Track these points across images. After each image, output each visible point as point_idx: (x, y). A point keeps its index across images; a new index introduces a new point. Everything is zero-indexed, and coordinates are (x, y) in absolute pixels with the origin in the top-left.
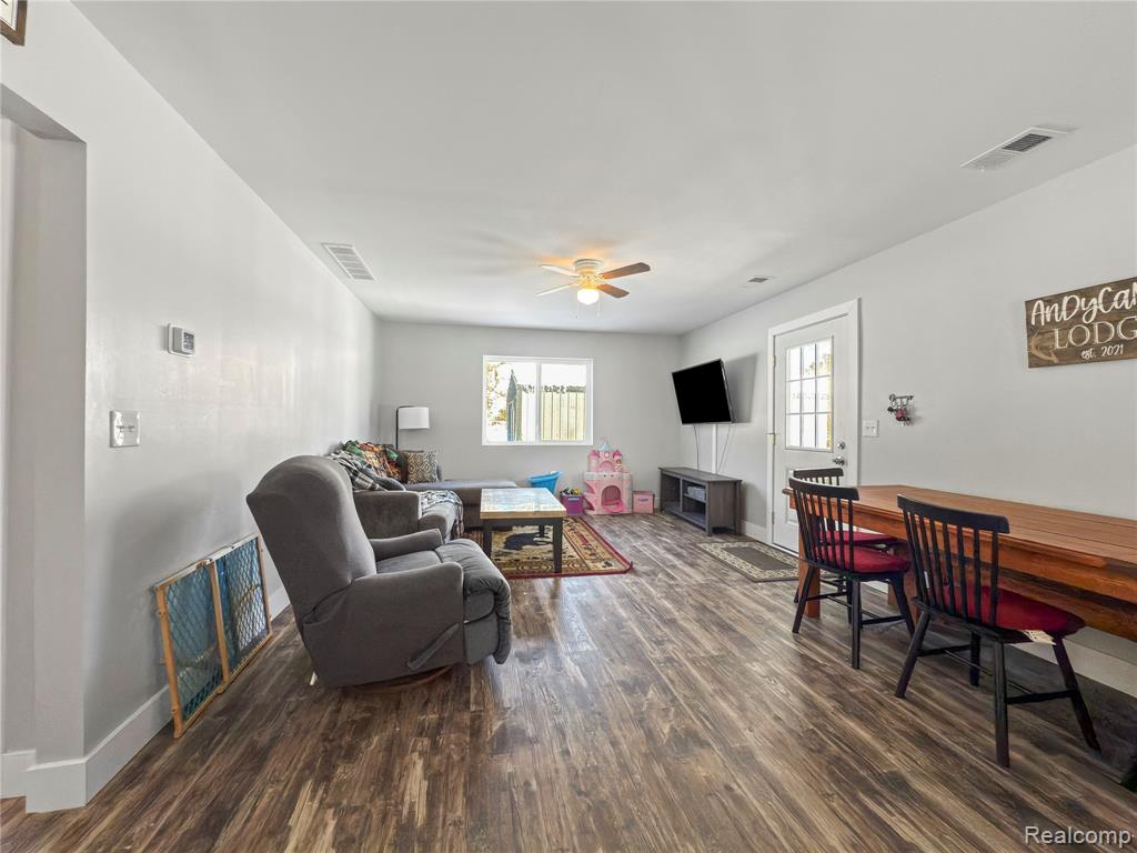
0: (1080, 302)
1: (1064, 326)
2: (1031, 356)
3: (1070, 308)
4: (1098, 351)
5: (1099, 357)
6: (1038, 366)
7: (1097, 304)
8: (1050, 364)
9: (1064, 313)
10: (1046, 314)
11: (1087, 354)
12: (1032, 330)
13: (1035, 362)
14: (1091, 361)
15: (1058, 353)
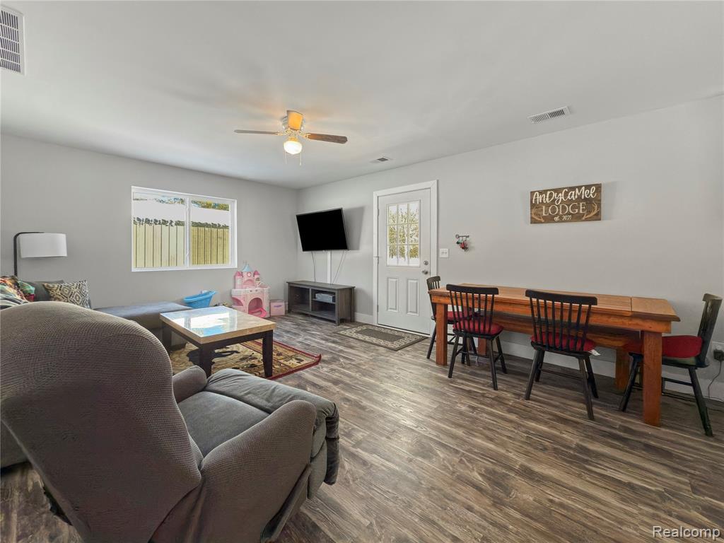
0: (555, 195)
1: (548, 205)
2: (532, 218)
3: (550, 197)
4: (561, 217)
5: (561, 221)
6: (535, 223)
7: (561, 196)
8: (541, 222)
9: (547, 199)
10: (539, 198)
11: (556, 219)
12: (533, 206)
13: (533, 221)
14: (558, 222)
15: (544, 217)
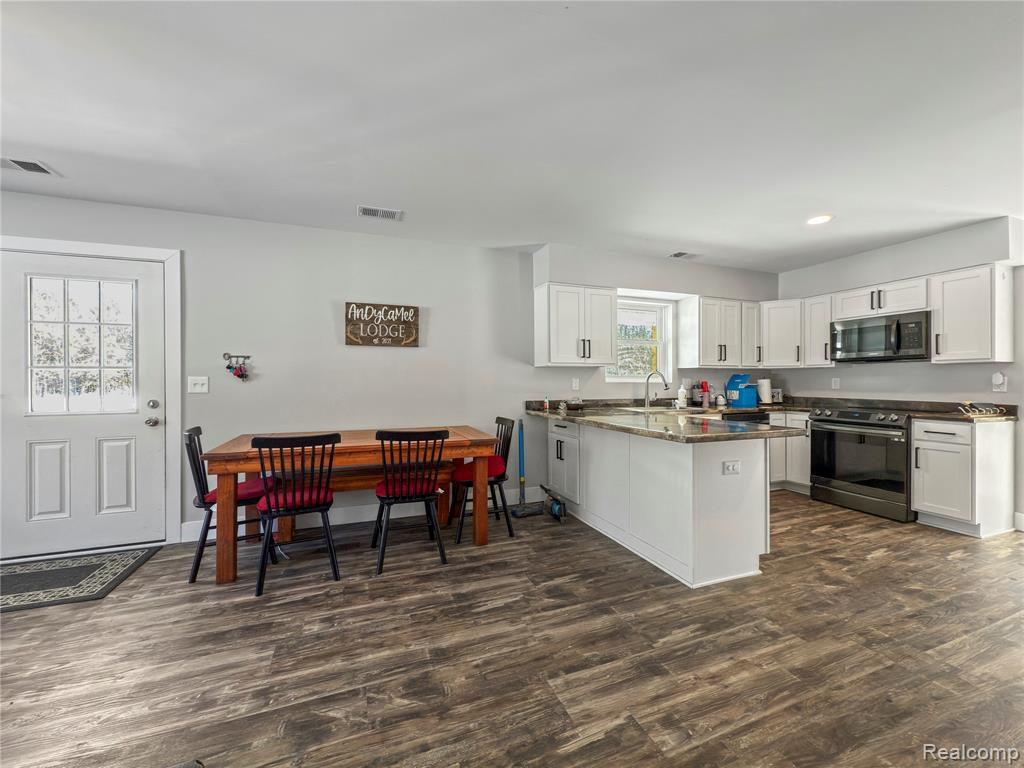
0: (374, 311)
1: (366, 323)
2: (347, 337)
3: (369, 314)
4: (380, 340)
5: (380, 344)
6: (351, 344)
7: (381, 314)
8: (358, 344)
9: (366, 315)
10: (357, 313)
11: (376, 341)
12: (349, 321)
13: (349, 342)
14: (377, 345)
15: (362, 338)
